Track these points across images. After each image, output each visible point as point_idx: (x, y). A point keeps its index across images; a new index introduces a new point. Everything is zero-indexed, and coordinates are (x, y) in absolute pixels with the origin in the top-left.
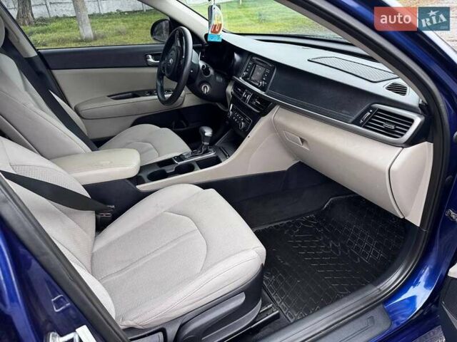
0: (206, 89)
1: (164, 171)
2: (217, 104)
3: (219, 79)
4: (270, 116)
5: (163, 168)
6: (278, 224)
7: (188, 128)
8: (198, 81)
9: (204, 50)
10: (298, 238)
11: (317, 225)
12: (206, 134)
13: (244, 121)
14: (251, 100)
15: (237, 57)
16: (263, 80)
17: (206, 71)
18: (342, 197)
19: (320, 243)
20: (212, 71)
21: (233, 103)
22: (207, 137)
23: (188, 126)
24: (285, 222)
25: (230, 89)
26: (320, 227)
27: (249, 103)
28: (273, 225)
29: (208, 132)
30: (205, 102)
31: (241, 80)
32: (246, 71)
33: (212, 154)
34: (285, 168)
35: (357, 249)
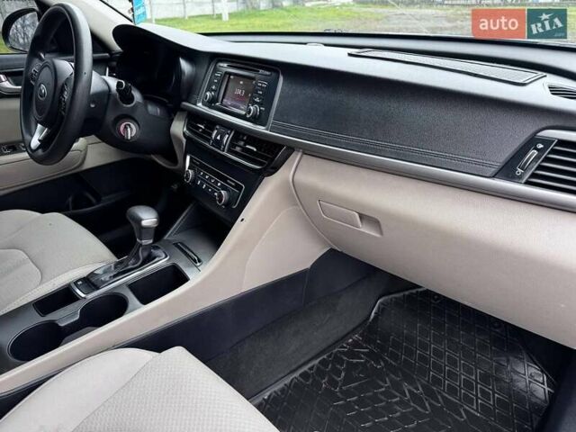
0: (131, 131)
1: (53, 324)
2: (153, 157)
3: (153, 110)
4: (285, 174)
5: (50, 317)
6: (305, 368)
7: (100, 205)
8: (110, 117)
9: (114, 64)
10: (348, 394)
11: (370, 355)
12: (144, 223)
13: (224, 188)
14: (233, 144)
15: (185, 65)
16: (255, 103)
17: (125, 96)
18: (397, 295)
19: (388, 394)
20: (137, 96)
21: (191, 153)
22: (147, 228)
23: (99, 201)
24: (316, 362)
25: (179, 128)
26: (377, 359)
27: (230, 151)
28: (296, 374)
29: (148, 218)
30: (128, 155)
31: (200, 107)
32: (209, 89)
33: (161, 262)
34: (308, 265)
35: (452, 391)
